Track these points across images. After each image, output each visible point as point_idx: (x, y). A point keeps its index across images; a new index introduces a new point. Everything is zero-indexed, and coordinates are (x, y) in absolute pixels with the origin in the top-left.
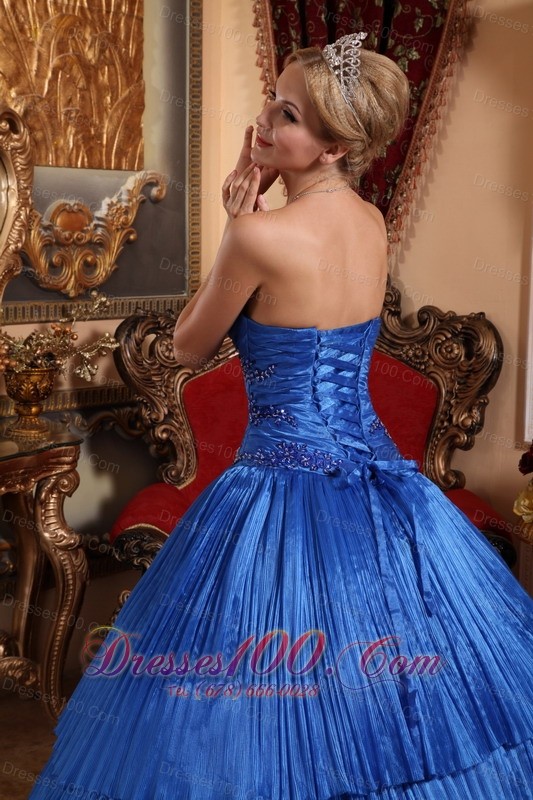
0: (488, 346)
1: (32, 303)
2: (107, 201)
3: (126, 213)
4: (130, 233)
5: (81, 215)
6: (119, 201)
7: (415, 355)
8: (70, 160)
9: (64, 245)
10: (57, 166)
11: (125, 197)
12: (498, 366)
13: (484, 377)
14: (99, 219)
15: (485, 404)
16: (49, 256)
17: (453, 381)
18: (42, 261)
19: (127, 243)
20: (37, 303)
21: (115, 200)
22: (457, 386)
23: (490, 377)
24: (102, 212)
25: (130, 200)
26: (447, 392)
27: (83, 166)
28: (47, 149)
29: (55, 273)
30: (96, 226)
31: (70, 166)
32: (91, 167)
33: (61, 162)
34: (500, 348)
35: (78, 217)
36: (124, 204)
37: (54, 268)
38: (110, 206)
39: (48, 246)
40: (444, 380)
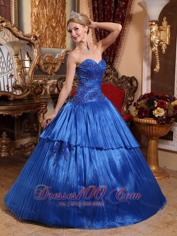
0: (134, 83)
1: (41, 75)
2: (58, 55)
3: (62, 57)
4: (63, 61)
5: (52, 57)
7: (121, 86)
9: (48, 64)
10: (47, 47)
12: (137, 87)
13: (133, 90)
15: (134, 96)
16: (44, 66)
17: (128, 91)
18: (43, 67)
19: (62, 64)
20: (42, 75)
23: (135, 90)
24: (57, 57)
25: (63, 55)
26: (127, 93)
27: (52, 47)
29: (46, 69)
30: (55, 60)
32: (54, 48)
34: (137, 84)
35: (51, 58)
37: (46, 68)
39: (44, 64)
40: (126, 91)
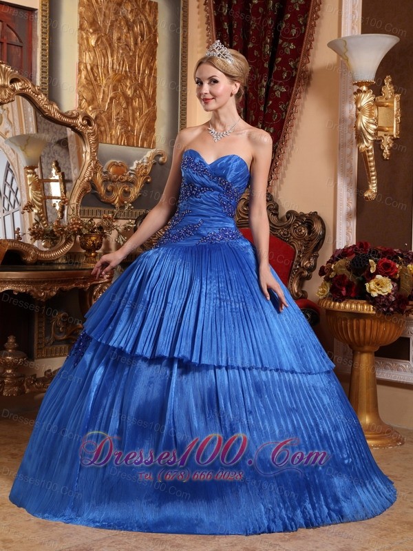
0: (317, 227)
2: (136, 162)
3: (146, 168)
4: (148, 178)
5: (122, 168)
6: (142, 162)
7: (284, 234)
8: (118, 141)
9: (113, 182)
10: (111, 144)
11: (145, 161)
12: (323, 237)
13: (315, 242)
14: (132, 170)
15: (317, 256)
17: (301, 246)
18: (102, 188)
19: (146, 183)
21: (140, 162)
22: (303, 248)
23: (319, 243)
24: (134, 167)
25: (148, 162)
26: (299, 251)
27: (124, 145)
28: (106, 135)
29: (109, 195)
30: (130, 174)
31: (118, 144)
32: (128, 145)
33: (113, 142)
34: (324, 228)
36: (145, 164)
37: (108, 193)
38: (138, 164)
39: (105, 182)
40: (298, 246)
